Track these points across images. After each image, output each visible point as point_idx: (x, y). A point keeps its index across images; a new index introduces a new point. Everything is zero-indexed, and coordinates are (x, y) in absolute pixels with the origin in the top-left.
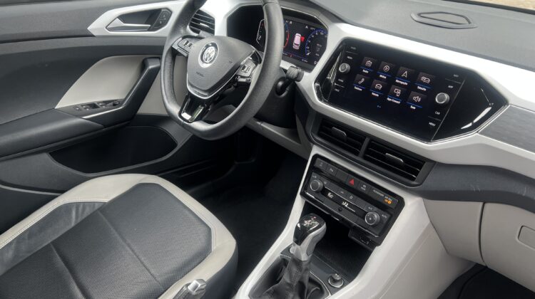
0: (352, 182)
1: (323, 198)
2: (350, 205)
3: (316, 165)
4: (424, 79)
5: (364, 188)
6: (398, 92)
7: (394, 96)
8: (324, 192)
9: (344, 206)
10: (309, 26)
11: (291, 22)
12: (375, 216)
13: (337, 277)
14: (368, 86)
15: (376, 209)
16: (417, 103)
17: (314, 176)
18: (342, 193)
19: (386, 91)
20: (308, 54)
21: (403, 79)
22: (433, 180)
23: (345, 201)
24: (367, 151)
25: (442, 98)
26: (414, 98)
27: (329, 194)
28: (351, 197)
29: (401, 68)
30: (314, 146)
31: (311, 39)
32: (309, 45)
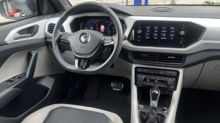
0: (156, 72)
1: (145, 82)
2: (158, 81)
3: (138, 71)
4: (172, 28)
5: (162, 72)
6: (164, 35)
7: (163, 37)
8: (145, 80)
9: (156, 82)
10: (107, 21)
11: (97, 22)
12: (171, 80)
13: (165, 108)
14: (151, 36)
15: (169, 78)
16: (173, 37)
17: (138, 75)
18: (153, 77)
20: (109, 32)
21: (164, 30)
22: (188, 61)
23: (155, 80)
24: (159, 59)
25: (182, 33)
26: (171, 36)
27: (148, 80)
28: (158, 78)
29: (162, 27)
30: (132, 64)
31: (109, 26)
32: (109, 29)
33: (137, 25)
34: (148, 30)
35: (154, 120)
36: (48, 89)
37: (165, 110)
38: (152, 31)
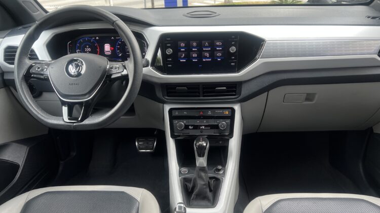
0: (201, 113)
1: (187, 131)
2: (206, 126)
3: (173, 115)
4: (218, 43)
5: (210, 113)
6: (208, 55)
7: (206, 57)
8: (187, 127)
9: (202, 129)
10: (114, 37)
11: (97, 38)
12: (223, 123)
13: (220, 167)
14: (188, 57)
15: (221, 120)
16: (220, 57)
17: (175, 122)
18: (198, 122)
19: (200, 56)
20: (120, 55)
21: (207, 47)
22: (245, 91)
23: (201, 126)
24: (204, 93)
25: (233, 49)
26: (218, 55)
27: (190, 127)
28: (205, 122)
29: (203, 42)
30: (164, 105)
31: (119, 45)
32: (118, 49)
33: (165, 41)
34: (183, 48)
35: (205, 187)
36: (17, 166)
37: (219, 170)
38: (189, 49)
